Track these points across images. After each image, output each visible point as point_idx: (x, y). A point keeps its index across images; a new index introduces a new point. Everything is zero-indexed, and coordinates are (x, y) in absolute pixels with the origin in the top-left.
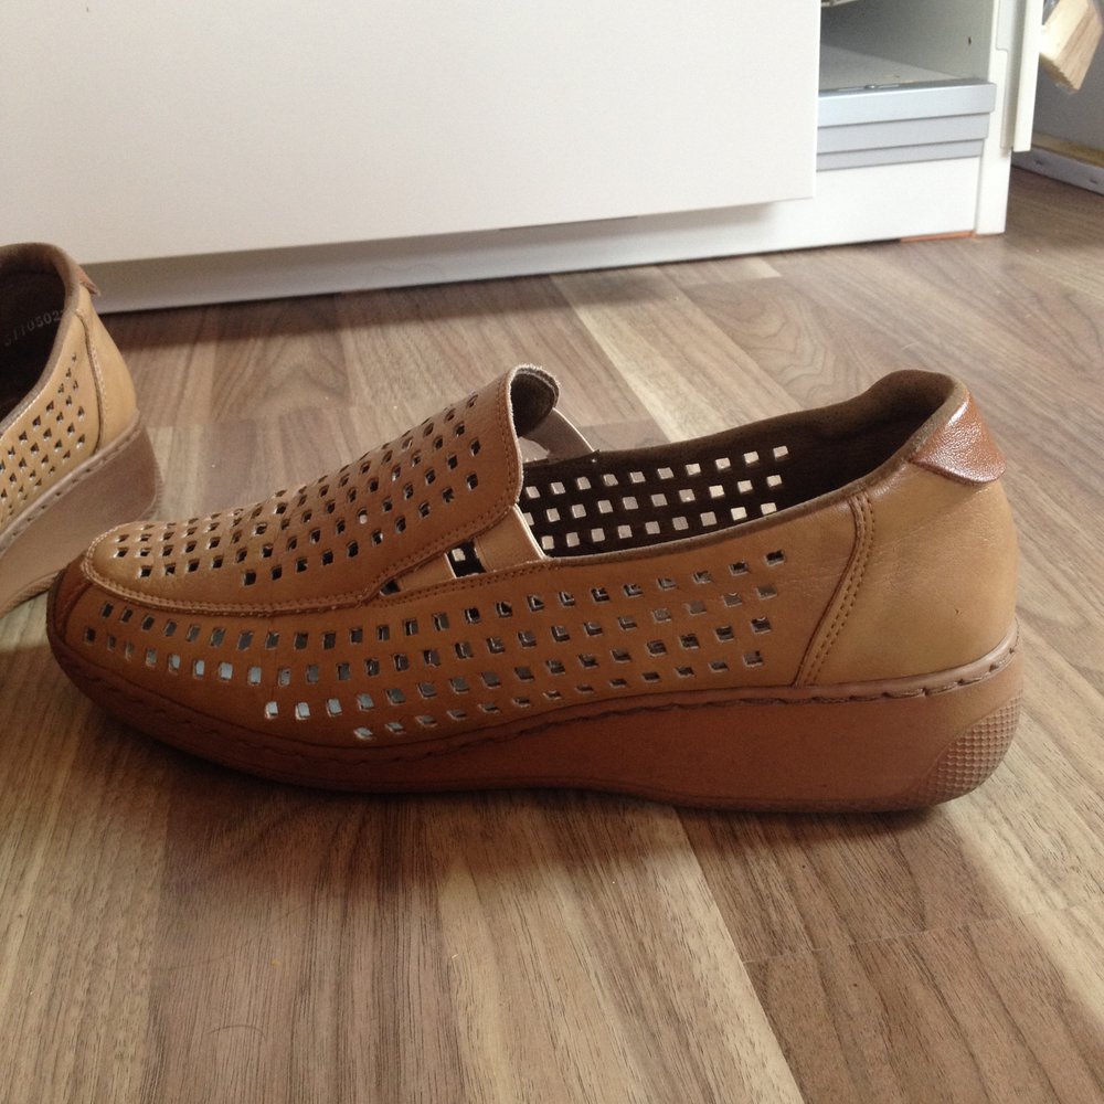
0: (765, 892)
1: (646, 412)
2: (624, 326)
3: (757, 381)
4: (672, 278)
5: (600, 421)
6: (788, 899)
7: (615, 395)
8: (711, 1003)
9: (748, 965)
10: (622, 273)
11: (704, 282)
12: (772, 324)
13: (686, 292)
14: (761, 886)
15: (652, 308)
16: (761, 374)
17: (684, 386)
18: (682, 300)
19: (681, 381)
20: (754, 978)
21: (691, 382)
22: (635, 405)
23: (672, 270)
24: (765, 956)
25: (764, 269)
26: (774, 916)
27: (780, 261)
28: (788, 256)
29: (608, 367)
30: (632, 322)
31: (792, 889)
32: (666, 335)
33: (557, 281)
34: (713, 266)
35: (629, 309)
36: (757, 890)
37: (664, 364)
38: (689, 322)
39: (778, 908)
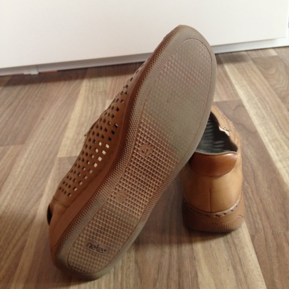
0: (255, 220)
1: (239, 97)
2: (236, 70)
3: (268, 88)
4: (249, 55)
5: (228, 100)
6: (260, 222)
7: (232, 92)
8: (242, 242)
9: (250, 235)
10: (236, 53)
11: (257, 57)
12: (273, 71)
13: (253, 60)
14: (255, 219)
15: (243, 64)
16: (269, 86)
17: (249, 90)
18: (251, 62)
19: (249, 88)
20: (251, 238)
21: (251, 88)
22: (237, 95)
23: (249, 52)
24: (254, 233)
25: (273, 53)
26: (257, 226)
27: (278, 50)
28: (280, 49)
29: (231, 83)
30: (238, 69)
31: (261, 220)
32: (246, 73)
33: (220, 56)
34: (260, 51)
35: (237, 65)
36: (254, 220)
37: (245, 83)
38: (252, 70)
39: (258, 224)
